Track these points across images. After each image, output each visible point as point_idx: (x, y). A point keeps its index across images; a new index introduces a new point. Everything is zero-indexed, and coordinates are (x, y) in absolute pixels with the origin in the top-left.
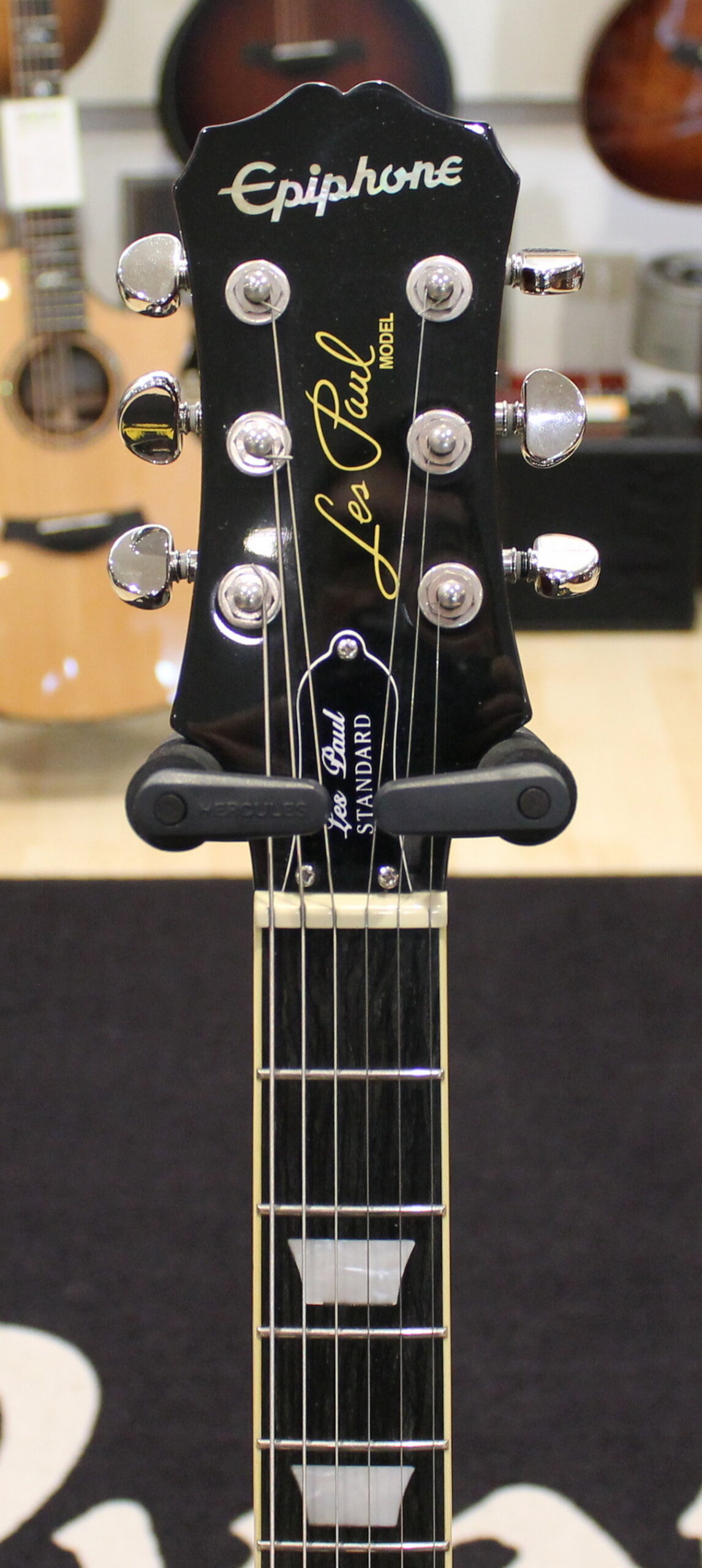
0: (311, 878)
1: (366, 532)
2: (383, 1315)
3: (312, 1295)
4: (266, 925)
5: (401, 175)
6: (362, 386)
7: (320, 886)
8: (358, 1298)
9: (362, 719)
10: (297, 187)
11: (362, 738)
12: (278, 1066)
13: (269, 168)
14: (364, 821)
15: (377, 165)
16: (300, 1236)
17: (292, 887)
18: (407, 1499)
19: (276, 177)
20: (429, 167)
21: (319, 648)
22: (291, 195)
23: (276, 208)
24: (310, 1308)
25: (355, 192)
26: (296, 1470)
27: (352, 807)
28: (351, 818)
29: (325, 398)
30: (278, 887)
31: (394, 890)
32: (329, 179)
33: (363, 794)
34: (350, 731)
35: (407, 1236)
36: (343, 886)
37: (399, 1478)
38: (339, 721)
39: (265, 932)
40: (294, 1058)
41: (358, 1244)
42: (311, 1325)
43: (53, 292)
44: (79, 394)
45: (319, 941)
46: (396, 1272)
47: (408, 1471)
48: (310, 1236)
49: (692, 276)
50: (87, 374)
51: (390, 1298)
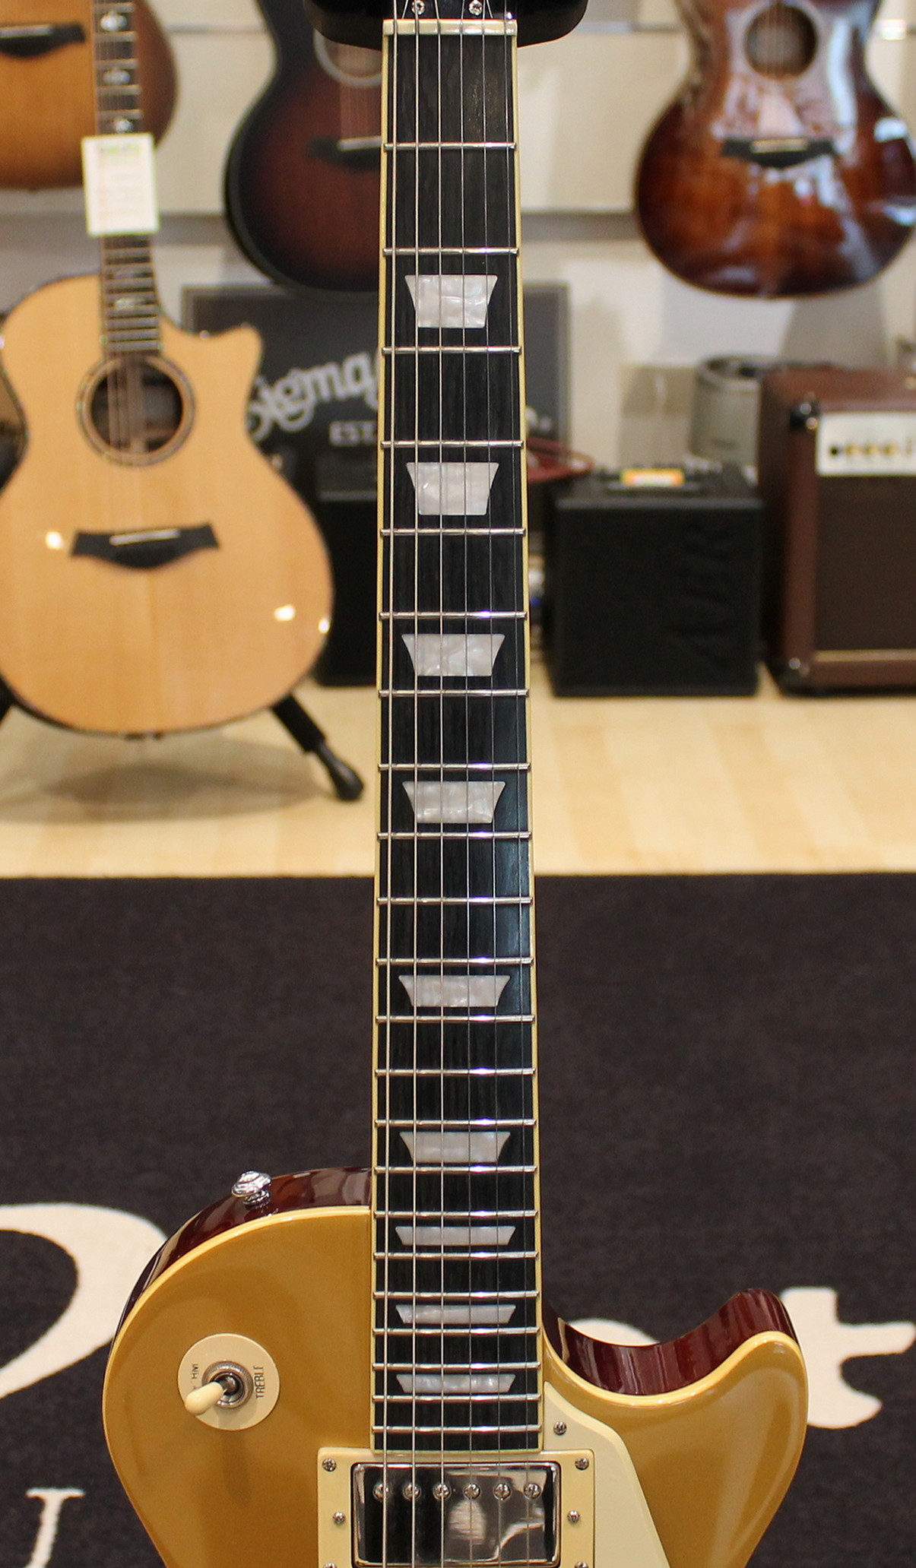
0: (422, 8)
2: (474, 336)
3: (422, 322)
4: (391, 32)
7: (429, 15)
8: (454, 323)
12: (399, 141)
16: (411, 272)
17: (410, 15)
18: (493, 491)
24: (422, 330)
26: (410, 466)
30: (399, 17)
31: (480, 17)
35: (491, 273)
36: (445, 15)
39: (391, 38)
40: (410, 134)
41: (457, 279)
42: (421, 345)
43: (129, 317)
44: (150, 425)
45: (428, 40)
46: (483, 302)
47: (494, 467)
48: (422, 272)
49: (747, 371)
50: (158, 405)
51: (480, 322)
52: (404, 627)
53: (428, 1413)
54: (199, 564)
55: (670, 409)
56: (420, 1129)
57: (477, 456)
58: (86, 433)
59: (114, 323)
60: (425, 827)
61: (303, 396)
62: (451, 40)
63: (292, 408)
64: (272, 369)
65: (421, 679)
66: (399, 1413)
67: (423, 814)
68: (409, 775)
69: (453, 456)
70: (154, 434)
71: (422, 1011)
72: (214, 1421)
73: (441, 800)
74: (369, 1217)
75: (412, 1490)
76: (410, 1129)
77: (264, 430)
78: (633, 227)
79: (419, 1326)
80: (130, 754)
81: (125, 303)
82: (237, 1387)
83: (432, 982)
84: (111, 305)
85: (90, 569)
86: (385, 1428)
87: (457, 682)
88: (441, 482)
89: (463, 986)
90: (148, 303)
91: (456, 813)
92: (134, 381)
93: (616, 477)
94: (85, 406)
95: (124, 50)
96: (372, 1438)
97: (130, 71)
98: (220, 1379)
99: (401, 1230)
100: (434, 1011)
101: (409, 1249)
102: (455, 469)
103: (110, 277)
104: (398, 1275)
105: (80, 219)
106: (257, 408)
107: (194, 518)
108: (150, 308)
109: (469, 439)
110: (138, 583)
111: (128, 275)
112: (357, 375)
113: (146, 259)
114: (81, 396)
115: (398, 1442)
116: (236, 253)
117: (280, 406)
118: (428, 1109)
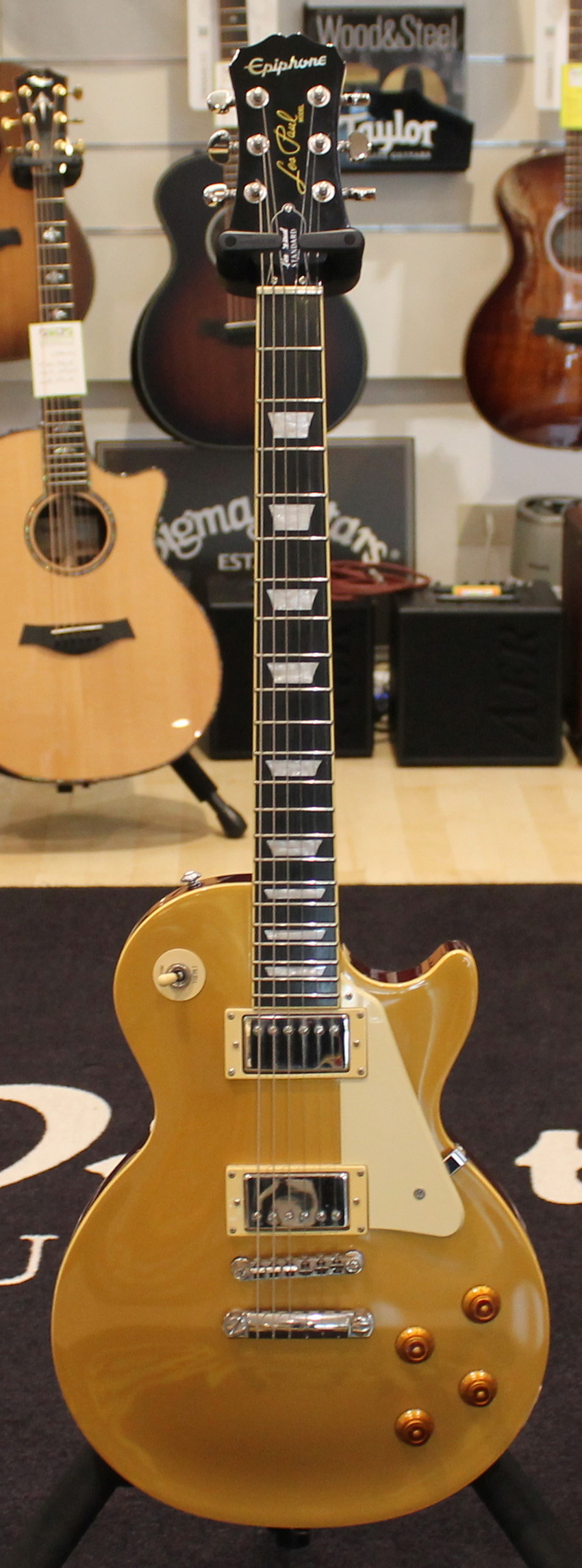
0: (275, 281)
1: (295, 173)
2: (302, 442)
3: (277, 435)
4: (261, 293)
5: (306, 62)
6: (293, 127)
7: (279, 284)
8: (292, 436)
9: (293, 231)
10: (271, 66)
11: (293, 237)
12: (265, 346)
13: (260, 60)
14: (294, 263)
15: (298, 59)
16: (271, 411)
17: (270, 284)
18: (312, 518)
19: (264, 63)
20: (315, 59)
21: (279, 209)
22: (268, 68)
23: (263, 73)
24: (276, 439)
25: (290, 67)
26: (271, 506)
27: (290, 259)
28: (290, 262)
29: (280, 131)
30: (265, 284)
31: (304, 285)
32: (281, 63)
33: (293, 254)
34: (289, 235)
35: (310, 411)
36: (287, 284)
37: (309, 509)
38: (285, 231)
39: (261, 296)
40: (270, 343)
41: (293, 414)
42: (276, 446)
43: (66, 460)
44: (80, 545)
45: (279, 297)
46: (307, 425)
47: (312, 506)
48: (277, 411)
49: (556, 508)
50: (87, 530)
51: (305, 435)
52: (268, 585)
53: (282, 987)
54: (121, 649)
55: (497, 541)
56: (278, 839)
57: (304, 501)
58: (32, 550)
59: (53, 464)
60: (278, 685)
61: (195, 532)
62: (290, 297)
63: (186, 542)
64: (169, 512)
65: (277, 611)
66: (266, 987)
67: (278, 679)
68: (270, 660)
69: (292, 501)
70: (83, 553)
71: (278, 778)
72: (170, 994)
73: (287, 672)
74: (251, 887)
75: (273, 1029)
76: (271, 838)
77: (165, 555)
78: (463, 391)
79: (277, 941)
80: (62, 803)
81: (62, 450)
82: (183, 977)
83: (283, 763)
84: (52, 451)
85: (35, 655)
86: (259, 995)
87: (294, 613)
88: (286, 514)
89: (298, 766)
90: (79, 450)
91: (294, 679)
92: (67, 511)
93: (449, 591)
94: (31, 529)
95: (60, 256)
96: (253, 1001)
97: (65, 272)
98: (176, 971)
99: (267, 891)
100: (283, 778)
101: (271, 901)
102: (293, 508)
103: (50, 430)
104: (266, 914)
105: (29, 385)
106: (161, 542)
107: (115, 616)
108: (82, 454)
109: (300, 492)
110: (74, 665)
111: (64, 426)
112: (239, 514)
113: (78, 417)
114: (28, 522)
115: (266, 1002)
116: (141, 412)
117: (176, 540)
118: (280, 829)
